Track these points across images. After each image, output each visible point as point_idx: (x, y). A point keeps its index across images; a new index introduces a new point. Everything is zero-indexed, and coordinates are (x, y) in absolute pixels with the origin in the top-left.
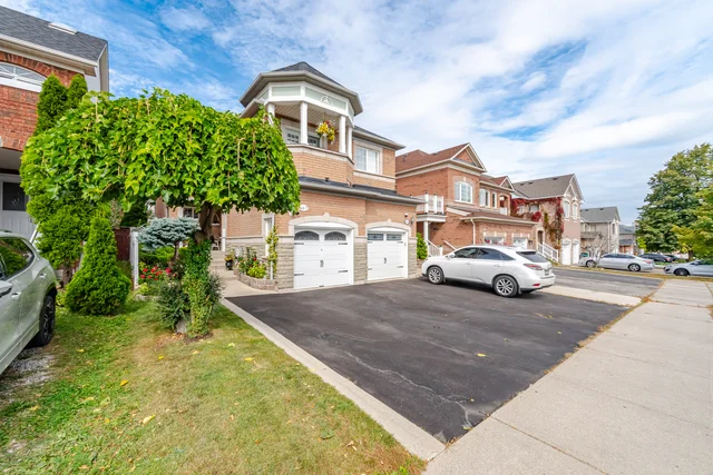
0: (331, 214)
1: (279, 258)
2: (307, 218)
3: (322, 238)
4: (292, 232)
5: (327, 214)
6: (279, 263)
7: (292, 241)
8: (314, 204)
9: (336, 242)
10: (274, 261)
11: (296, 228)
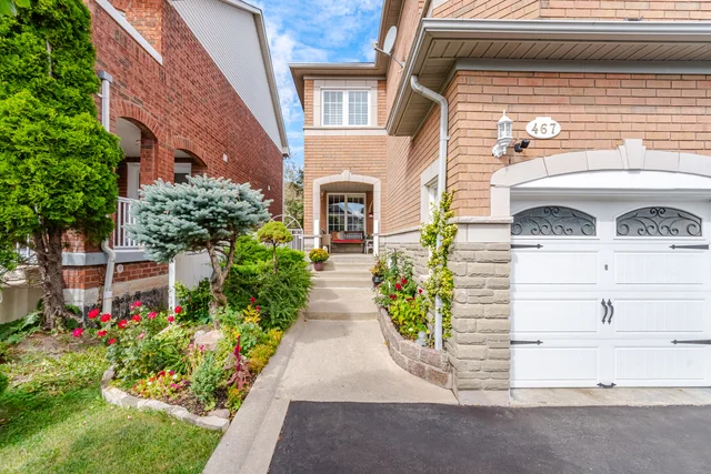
0: (651, 142)
1: (460, 293)
2: (556, 161)
3: (606, 227)
4: (502, 209)
5: (634, 147)
6: (457, 308)
7: (503, 236)
8: (581, 114)
9: (661, 243)
10: (445, 299)
11: (517, 195)
